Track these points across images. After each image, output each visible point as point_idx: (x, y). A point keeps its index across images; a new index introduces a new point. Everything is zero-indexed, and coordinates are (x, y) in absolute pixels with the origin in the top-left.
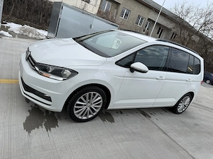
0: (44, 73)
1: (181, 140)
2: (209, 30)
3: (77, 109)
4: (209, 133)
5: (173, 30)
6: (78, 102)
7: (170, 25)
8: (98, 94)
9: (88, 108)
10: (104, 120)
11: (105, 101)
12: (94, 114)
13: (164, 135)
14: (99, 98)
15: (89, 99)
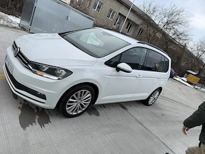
0: (38, 72)
1: (154, 129)
2: (170, 29)
3: (69, 106)
4: (173, 122)
5: (141, 27)
6: (71, 100)
7: (138, 21)
8: (88, 92)
9: (79, 105)
10: (90, 114)
11: (94, 97)
12: (83, 109)
13: (140, 126)
14: (89, 95)
15: (81, 96)
